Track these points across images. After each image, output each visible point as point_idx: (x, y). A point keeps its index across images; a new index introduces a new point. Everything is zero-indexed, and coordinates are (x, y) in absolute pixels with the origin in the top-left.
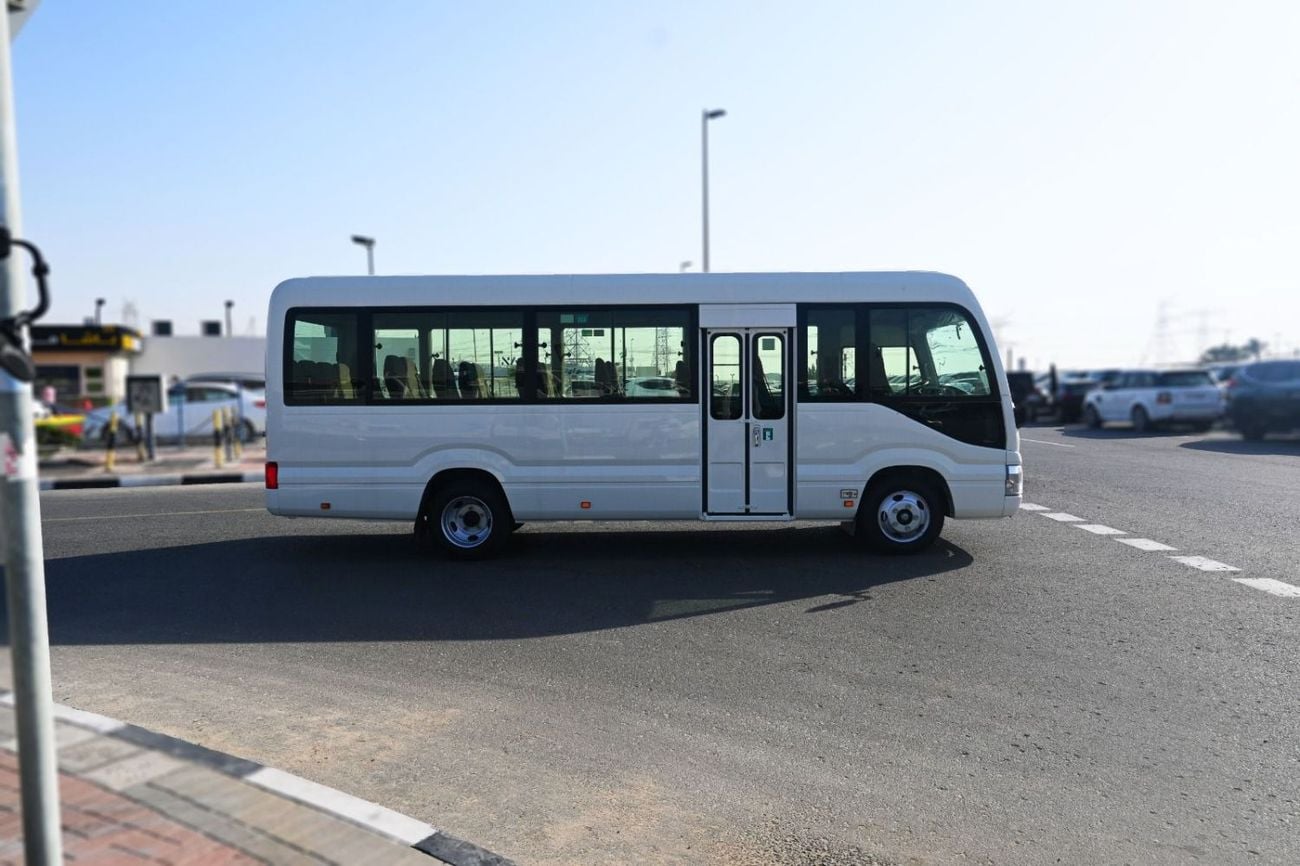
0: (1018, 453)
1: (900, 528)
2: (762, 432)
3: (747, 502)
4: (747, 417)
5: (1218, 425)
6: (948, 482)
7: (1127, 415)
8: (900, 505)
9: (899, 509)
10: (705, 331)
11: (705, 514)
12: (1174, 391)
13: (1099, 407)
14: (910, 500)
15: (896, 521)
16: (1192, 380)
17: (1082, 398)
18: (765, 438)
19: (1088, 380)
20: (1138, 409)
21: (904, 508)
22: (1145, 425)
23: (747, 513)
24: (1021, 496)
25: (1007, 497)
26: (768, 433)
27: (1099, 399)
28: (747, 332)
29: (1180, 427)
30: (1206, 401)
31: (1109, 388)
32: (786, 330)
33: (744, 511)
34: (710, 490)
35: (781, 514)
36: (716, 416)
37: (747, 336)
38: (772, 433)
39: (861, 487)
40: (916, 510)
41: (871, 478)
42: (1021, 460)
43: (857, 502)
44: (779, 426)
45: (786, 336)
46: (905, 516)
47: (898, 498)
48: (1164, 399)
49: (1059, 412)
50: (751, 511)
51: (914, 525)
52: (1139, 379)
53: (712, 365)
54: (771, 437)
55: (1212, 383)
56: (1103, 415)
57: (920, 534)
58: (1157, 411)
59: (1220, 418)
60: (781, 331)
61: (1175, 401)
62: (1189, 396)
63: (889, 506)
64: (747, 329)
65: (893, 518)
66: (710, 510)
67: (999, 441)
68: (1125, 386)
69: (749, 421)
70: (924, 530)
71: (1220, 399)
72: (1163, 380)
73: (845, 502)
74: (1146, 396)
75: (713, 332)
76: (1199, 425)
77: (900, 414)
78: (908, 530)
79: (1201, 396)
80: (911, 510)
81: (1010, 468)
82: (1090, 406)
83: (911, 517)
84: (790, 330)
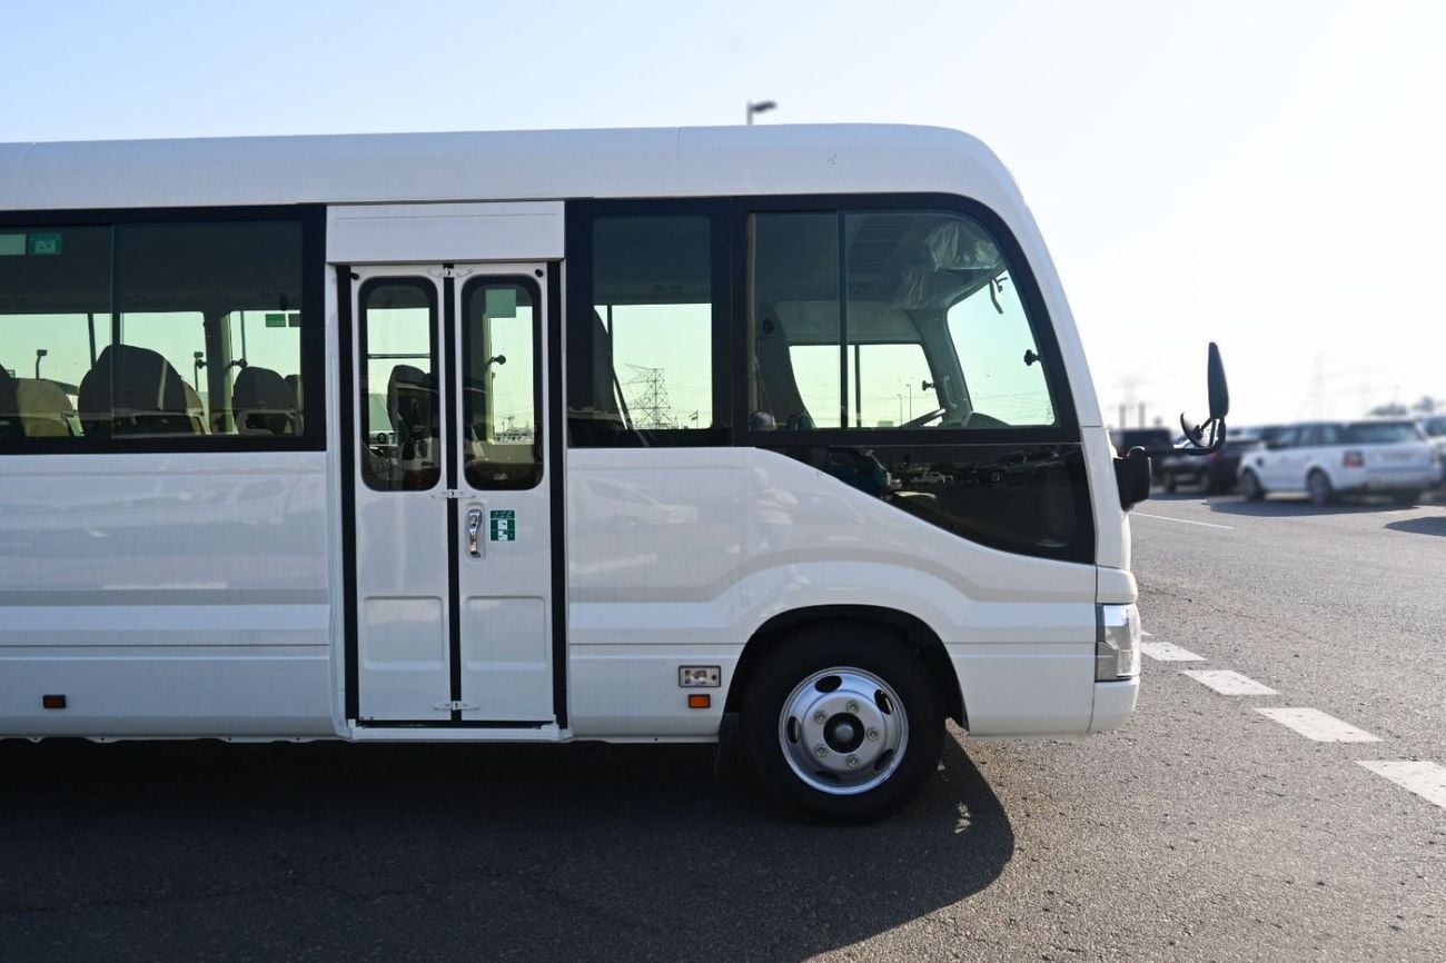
0: (1127, 572)
1: (835, 760)
2: (488, 520)
3: (456, 694)
4: (452, 484)
5: (1427, 496)
6: (948, 647)
7: (1302, 484)
8: (832, 702)
9: (830, 713)
10: (345, 273)
11: (352, 722)
12: (1366, 449)
13: (1259, 471)
14: (859, 689)
15: (822, 741)
16: (1389, 433)
17: (1237, 460)
18: (495, 537)
19: (1243, 437)
20: (1316, 473)
21: (841, 709)
22: (1325, 497)
23: (456, 721)
24: (1136, 681)
25: (1099, 685)
26: (502, 525)
27: (1260, 462)
28: (445, 272)
29: (1372, 500)
30: (1414, 462)
31: (1273, 447)
32: (544, 268)
33: (448, 717)
34: (365, 663)
35: (538, 724)
36: (374, 482)
37: (449, 283)
38: (511, 525)
39: (729, 660)
40: (871, 715)
41: (753, 637)
42: (1134, 590)
43: (720, 696)
44: (532, 504)
45: (543, 283)
46: (844, 729)
47: (829, 685)
48: (1353, 461)
49: (1206, 481)
50: (465, 717)
51: (867, 751)
52: (1315, 434)
53: (365, 357)
54: (511, 535)
55: (1420, 437)
56: (1266, 483)
57: (886, 775)
58: (1342, 477)
59: (1434, 486)
60: (529, 270)
61: (1368, 463)
62: (1386, 456)
63: (807, 703)
64: (449, 265)
65: (815, 736)
66: (364, 714)
67: (1078, 543)
68: (1296, 444)
69: (457, 493)
70: (894, 765)
71: (1432, 460)
72: (1349, 434)
73: (691, 697)
74: (1329, 458)
75: (366, 274)
76: (1403, 496)
77: (825, 476)
78: (853, 765)
79: (1404, 456)
80: (859, 715)
81: (1106, 609)
82: (1248, 470)
83: (859, 733)
84: (553, 265)
